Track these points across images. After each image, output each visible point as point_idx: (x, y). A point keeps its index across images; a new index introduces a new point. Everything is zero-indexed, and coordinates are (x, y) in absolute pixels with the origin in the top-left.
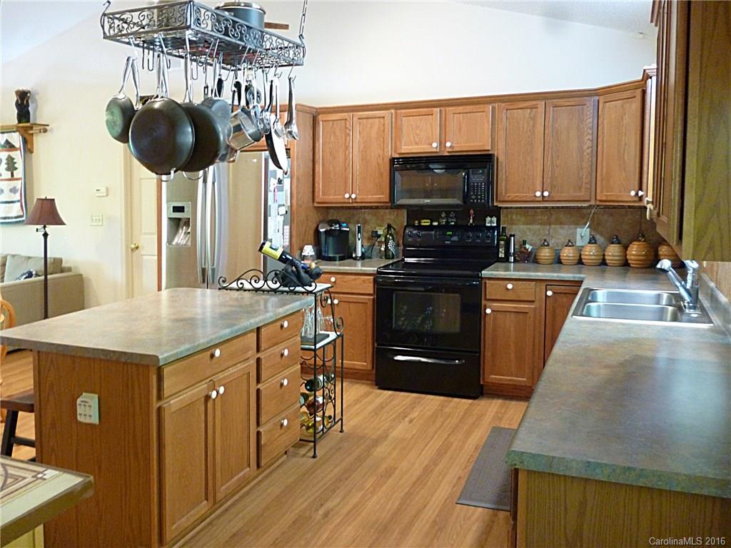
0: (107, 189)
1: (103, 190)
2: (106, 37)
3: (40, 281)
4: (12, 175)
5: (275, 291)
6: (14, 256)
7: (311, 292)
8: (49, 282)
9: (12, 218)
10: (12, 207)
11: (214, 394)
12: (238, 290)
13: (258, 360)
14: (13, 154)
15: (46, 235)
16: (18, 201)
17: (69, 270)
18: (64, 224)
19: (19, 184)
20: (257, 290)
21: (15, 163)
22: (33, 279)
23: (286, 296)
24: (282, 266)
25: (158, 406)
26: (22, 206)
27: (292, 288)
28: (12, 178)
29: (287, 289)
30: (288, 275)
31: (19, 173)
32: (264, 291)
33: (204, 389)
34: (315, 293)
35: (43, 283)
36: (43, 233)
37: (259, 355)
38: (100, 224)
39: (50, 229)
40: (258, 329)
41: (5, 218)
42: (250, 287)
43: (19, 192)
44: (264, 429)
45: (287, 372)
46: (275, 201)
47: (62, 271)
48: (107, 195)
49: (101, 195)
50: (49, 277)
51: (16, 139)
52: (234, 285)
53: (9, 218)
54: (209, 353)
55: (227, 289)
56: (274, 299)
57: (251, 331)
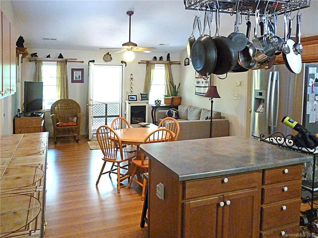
0: (240, 82)
1: (239, 83)
2: (186, 8)
3: (209, 121)
5: (290, 148)
6: (204, 109)
7: (312, 153)
8: (212, 123)
10: (205, 89)
11: (222, 204)
12: (270, 143)
13: (263, 189)
15: (212, 102)
16: (208, 87)
17: (224, 118)
18: (220, 98)
19: (208, 80)
20: (279, 145)
22: (208, 120)
23: (295, 153)
24: (296, 133)
25: (182, 202)
27: (300, 148)
29: (297, 148)
30: (298, 140)
32: (284, 146)
33: (216, 199)
34: (314, 154)
35: (210, 122)
36: (211, 101)
37: (264, 187)
38: (237, 98)
39: (214, 99)
40: (264, 171)
42: (276, 142)
43: (208, 83)
44: (265, 233)
45: (288, 201)
46: (313, 92)
47: (221, 118)
48: (240, 86)
49: (238, 85)
50: (212, 120)
52: (268, 139)
54: (221, 179)
55: (264, 141)
56: (289, 153)
57: (257, 171)
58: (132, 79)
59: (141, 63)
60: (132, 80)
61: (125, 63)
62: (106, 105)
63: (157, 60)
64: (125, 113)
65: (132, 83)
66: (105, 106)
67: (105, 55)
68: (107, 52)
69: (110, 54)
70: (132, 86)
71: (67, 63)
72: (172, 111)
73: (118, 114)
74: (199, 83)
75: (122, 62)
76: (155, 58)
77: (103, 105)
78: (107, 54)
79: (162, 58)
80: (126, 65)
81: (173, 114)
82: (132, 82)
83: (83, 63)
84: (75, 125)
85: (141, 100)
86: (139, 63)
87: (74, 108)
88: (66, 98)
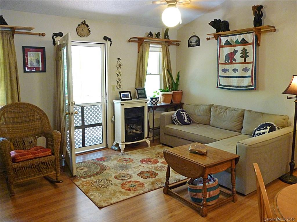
4: (245, 60)
6: (250, 111)
9: (243, 87)
10: (244, 80)
14: (246, 47)
16: (249, 77)
19: (250, 66)
21: (248, 53)
26: (252, 80)
28: (245, 62)
31: (250, 59)
41: (238, 87)
43: (250, 70)
51: (250, 38)
53: (240, 87)
58: (120, 65)
59: (132, 41)
60: (120, 68)
61: (110, 40)
62: (83, 108)
63: (153, 37)
64: (113, 119)
65: (119, 72)
66: (80, 110)
67: (79, 25)
68: (83, 21)
69: (86, 24)
70: (120, 78)
71: (15, 35)
72: (182, 112)
73: (100, 122)
74: (227, 72)
75: (106, 38)
76: (151, 34)
77: (78, 108)
78: (82, 23)
79: (160, 35)
80: (111, 44)
81: (184, 117)
82: (120, 70)
83: (44, 36)
84: (49, 156)
85: (138, 99)
86: (129, 41)
87: (37, 119)
88: (17, 101)
